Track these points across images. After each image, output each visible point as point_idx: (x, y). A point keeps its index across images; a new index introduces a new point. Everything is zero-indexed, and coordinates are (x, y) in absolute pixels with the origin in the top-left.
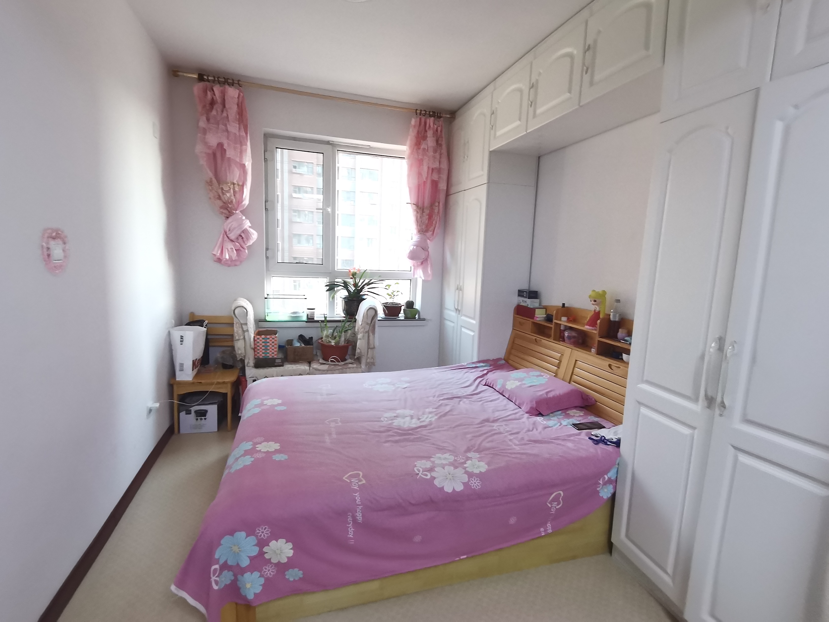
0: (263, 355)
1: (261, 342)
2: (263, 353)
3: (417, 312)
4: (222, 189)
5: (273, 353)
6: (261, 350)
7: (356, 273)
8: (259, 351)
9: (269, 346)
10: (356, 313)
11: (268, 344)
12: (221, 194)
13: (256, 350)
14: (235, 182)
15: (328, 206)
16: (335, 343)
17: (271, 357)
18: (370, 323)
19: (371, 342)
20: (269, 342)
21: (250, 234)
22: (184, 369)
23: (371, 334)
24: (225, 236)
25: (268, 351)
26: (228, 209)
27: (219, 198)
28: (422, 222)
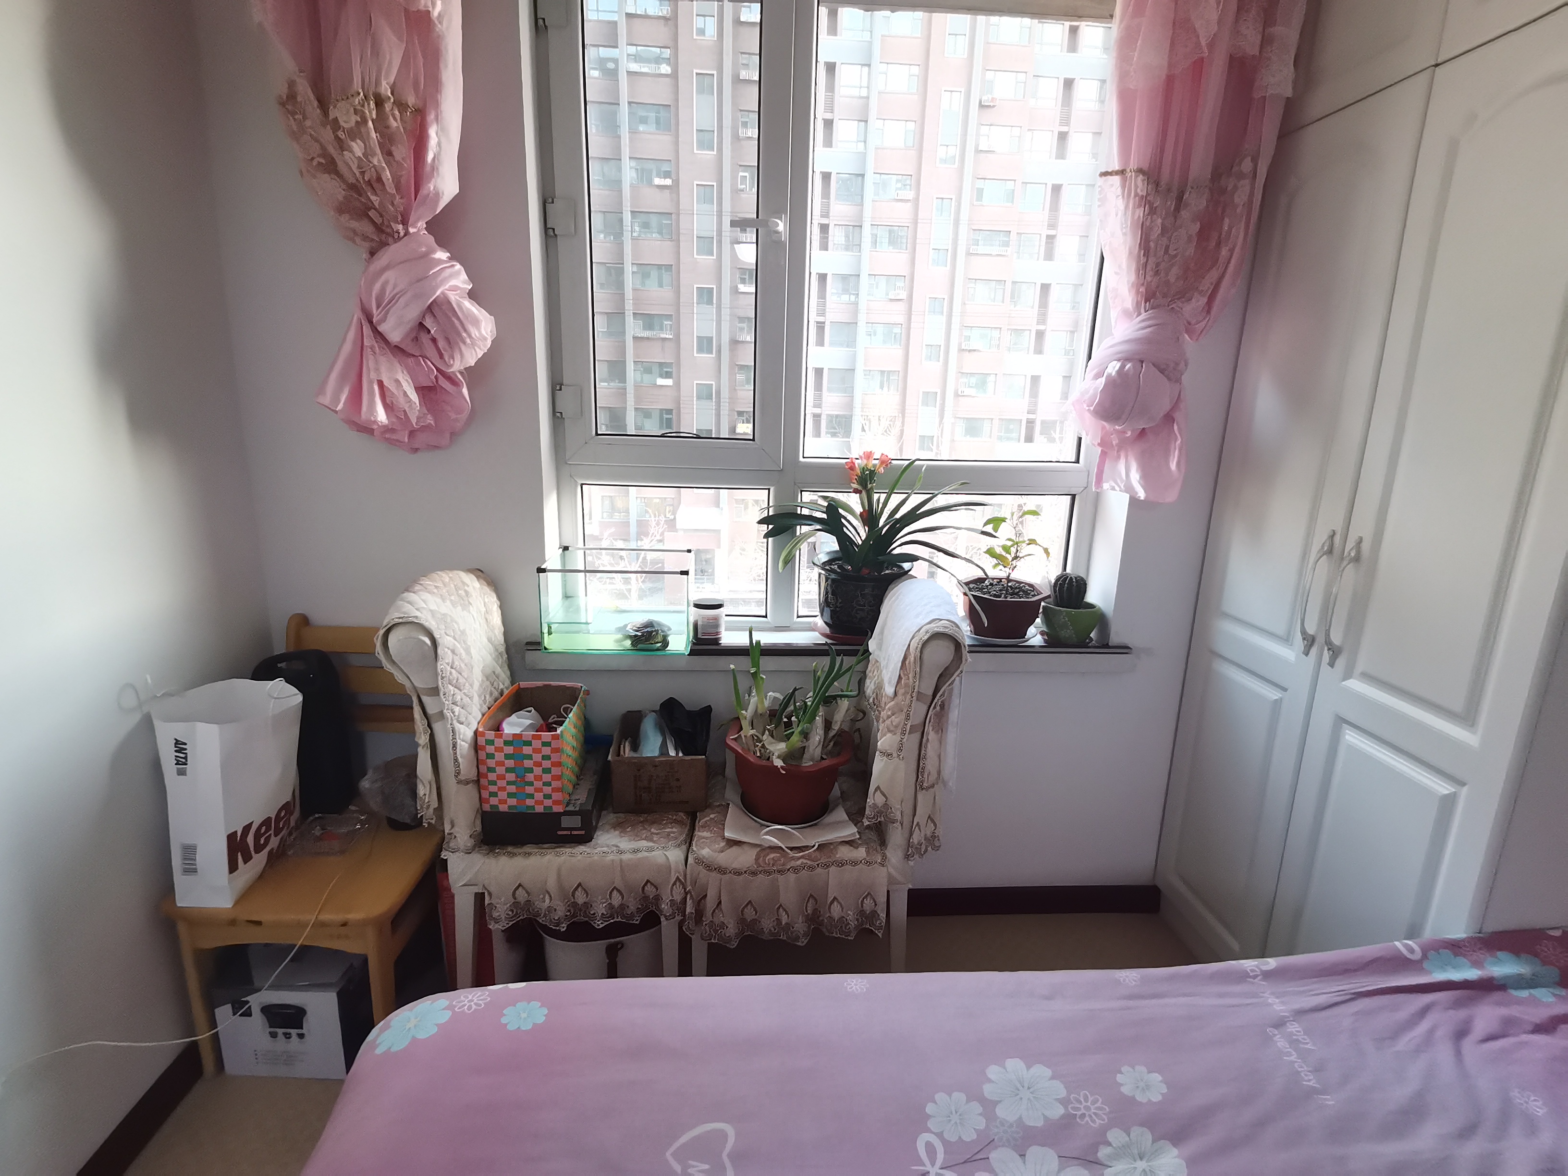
0: (512, 802)
1: (499, 756)
2: (510, 795)
3: (1100, 620)
4: (336, 125)
5: (547, 797)
6: (502, 783)
7: (872, 473)
8: (493, 789)
9: (530, 770)
10: (870, 633)
11: (528, 763)
12: (331, 150)
13: (483, 782)
14: (385, 89)
15: (778, 213)
16: (787, 757)
17: (539, 809)
18: (930, 692)
19: (930, 765)
20: (529, 757)
21: (458, 319)
22: (198, 867)
23: (931, 735)
24: (367, 330)
25: (529, 789)
26: (372, 213)
27: (330, 167)
28: (1172, 252)
